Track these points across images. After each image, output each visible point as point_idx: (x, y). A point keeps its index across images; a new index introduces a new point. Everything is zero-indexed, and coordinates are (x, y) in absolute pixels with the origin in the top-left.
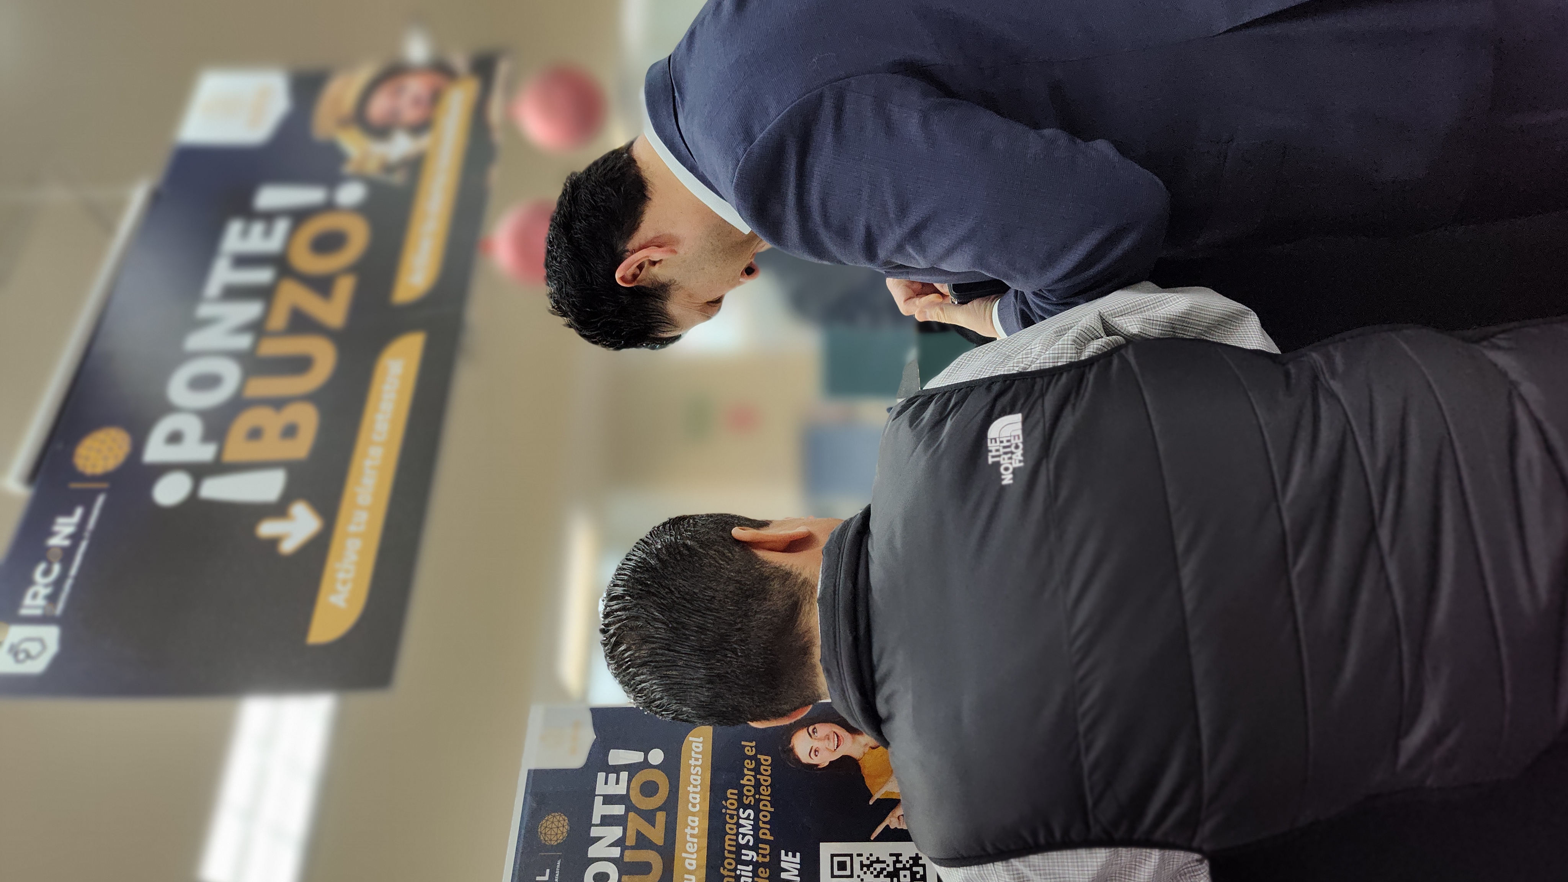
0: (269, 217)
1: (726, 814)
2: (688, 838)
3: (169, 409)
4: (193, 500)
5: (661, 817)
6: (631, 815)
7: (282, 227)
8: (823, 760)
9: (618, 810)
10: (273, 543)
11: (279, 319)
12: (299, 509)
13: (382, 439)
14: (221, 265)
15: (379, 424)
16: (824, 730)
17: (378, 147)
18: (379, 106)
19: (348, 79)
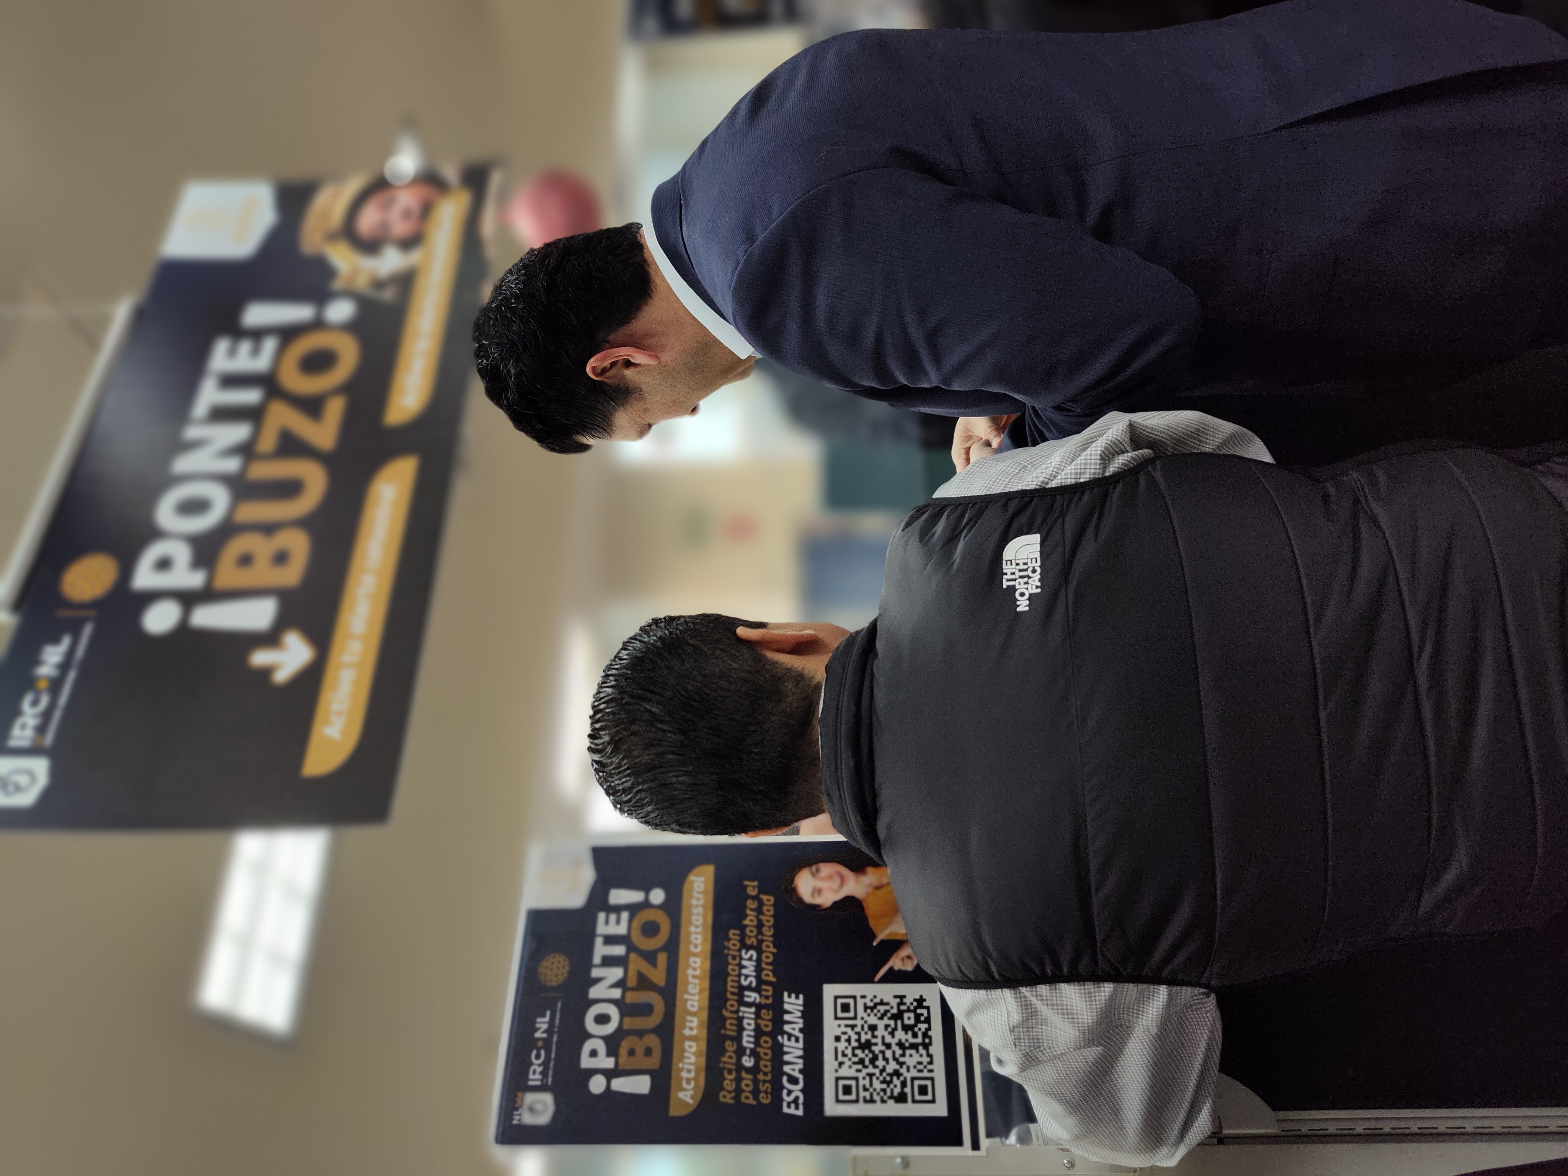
0: (257, 335)
1: (728, 955)
2: (691, 980)
3: (156, 535)
4: (183, 630)
5: (662, 958)
6: (633, 956)
7: (270, 345)
8: (827, 899)
9: (619, 950)
10: (266, 673)
11: (268, 442)
12: (291, 638)
13: (375, 566)
14: (208, 385)
15: (371, 550)
16: (826, 869)
17: (368, 262)
18: (367, 219)
19: (337, 193)
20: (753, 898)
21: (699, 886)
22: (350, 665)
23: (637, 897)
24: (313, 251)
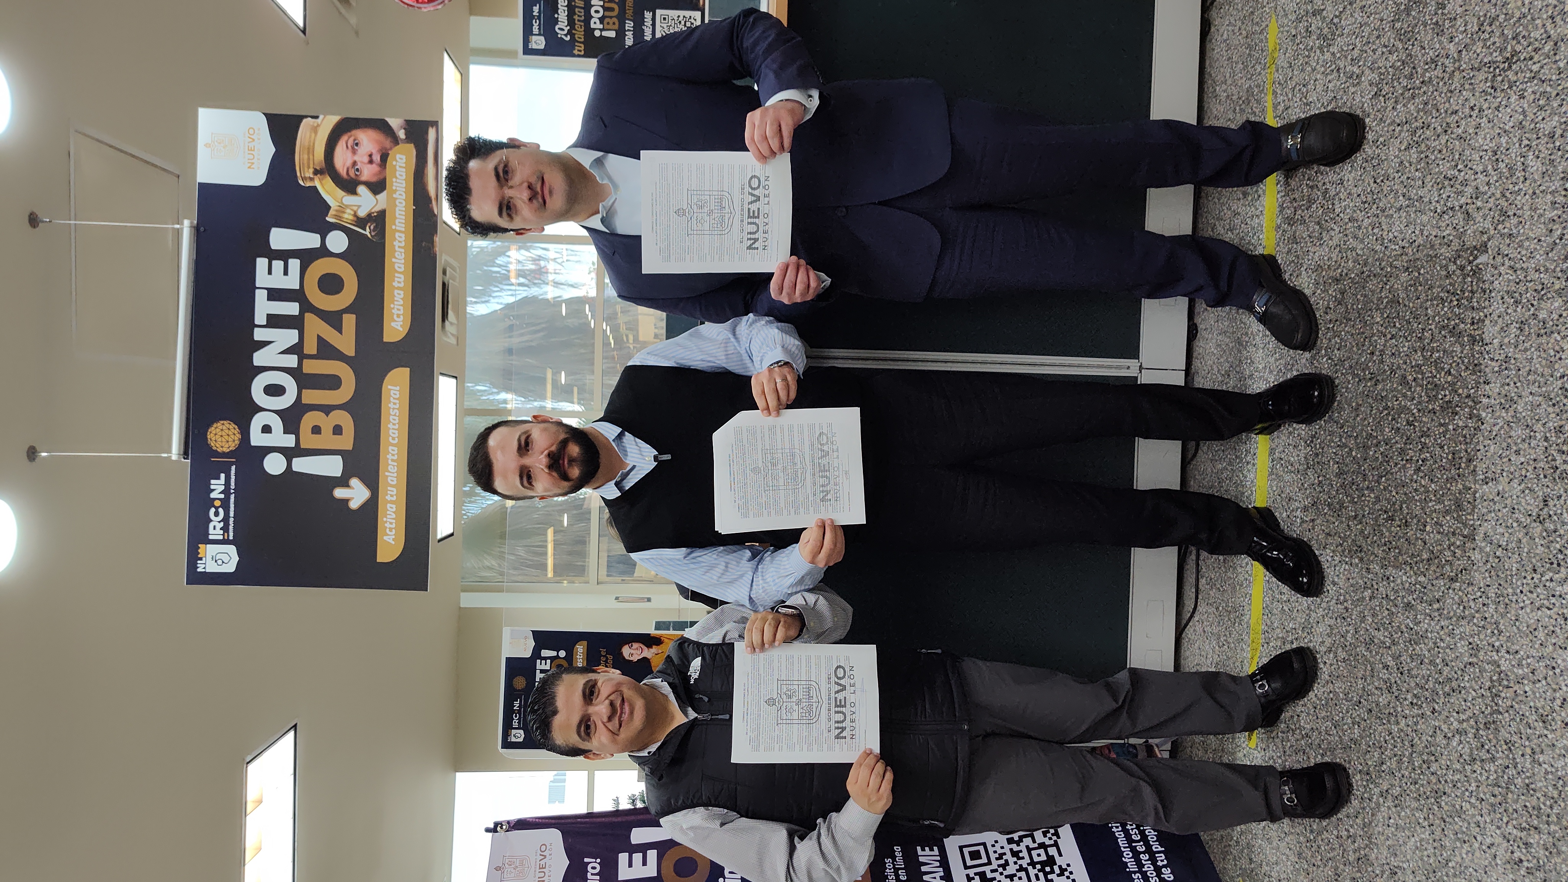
0: (283, 256)
3: (256, 409)
4: (289, 472)
7: (294, 266)
8: (635, 658)
10: (345, 502)
12: (355, 482)
13: (396, 441)
14: (261, 296)
15: (391, 431)
16: (635, 645)
17: (349, 200)
18: (342, 159)
19: (315, 129)
20: (604, 656)
21: (580, 649)
22: (391, 502)
23: (553, 653)
24: (308, 184)
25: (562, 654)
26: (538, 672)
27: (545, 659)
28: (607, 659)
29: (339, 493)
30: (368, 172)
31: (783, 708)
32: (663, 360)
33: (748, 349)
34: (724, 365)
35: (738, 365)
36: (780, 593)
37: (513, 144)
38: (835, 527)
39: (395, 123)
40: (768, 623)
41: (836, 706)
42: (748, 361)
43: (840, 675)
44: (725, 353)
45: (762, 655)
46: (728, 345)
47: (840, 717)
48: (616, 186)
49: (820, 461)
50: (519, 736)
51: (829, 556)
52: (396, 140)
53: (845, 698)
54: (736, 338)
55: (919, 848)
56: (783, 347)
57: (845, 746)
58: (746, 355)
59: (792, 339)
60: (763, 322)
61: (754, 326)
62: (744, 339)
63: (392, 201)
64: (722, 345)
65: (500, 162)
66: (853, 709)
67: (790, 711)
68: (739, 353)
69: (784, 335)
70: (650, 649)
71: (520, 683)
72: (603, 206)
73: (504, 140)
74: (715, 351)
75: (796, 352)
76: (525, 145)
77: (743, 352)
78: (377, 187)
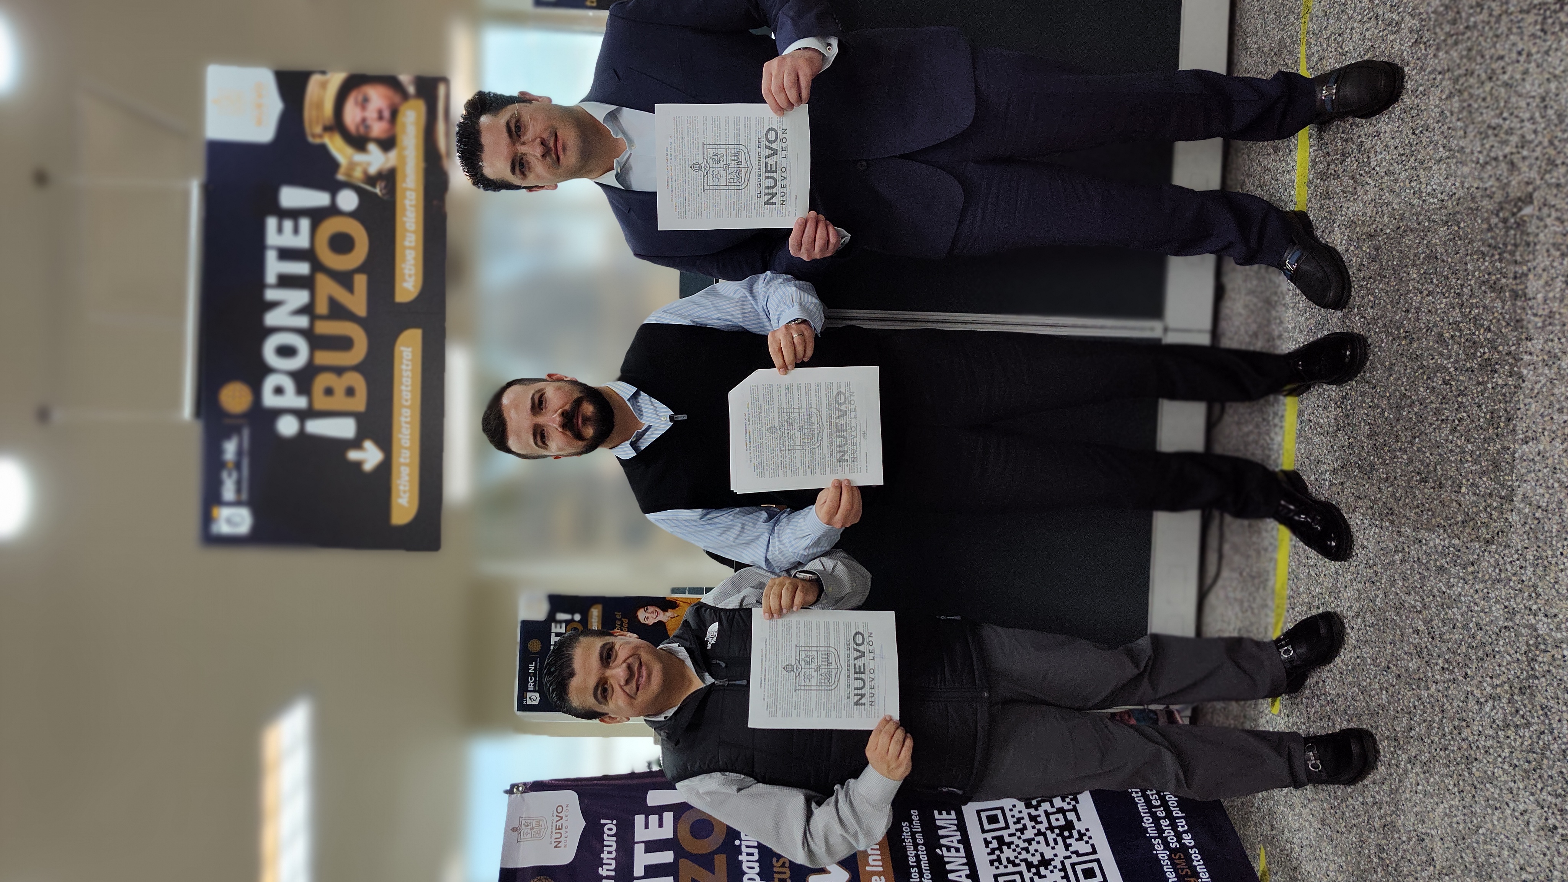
0: (293, 215)
3: (268, 370)
4: (302, 434)
7: (305, 225)
8: (651, 622)
10: (358, 465)
11: (322, 308)
12: (368, 445)
13: (408, 403)
14: (271, 257)
15: (404, 393)
16: (651, 609)
17: (359, 157)
18: (352, 115)
19: (324, 85)
20: (619, 620)
21: (595, 613)
22: (405, 465)
23: (567, 617)
24: (317, 141)
25: (577, 617)
26: (553, 635)
27: (560, 622)
28: (622, 622)
29: (353, 455)
30: (378, 129)
31: (802, 675)
32: (679, 318)
33: (765, 307)
34: (741, 324)
35: (755, 324)
36: (796, 554)
37: (524, 98)
38: (851, 488)
39: (405, 78)
40: (785, 587)
41: (856, 673)
42: (765, 320)
43: (859, 641)
44: (741, 312)
45: (780, 621)
46: (745, 303)
47: (859, 684)
48: (631, 141)
49: (837, 421)
50: (535, 698)
51: (846, 518)
52: (405, 96)
53: (864, 664)
54: (754, 297)
55: (936, 812)
56: (800, 305)
57: (864, 713)
58: (763, 313)
59: (810, 297)
60: (781, 280)
61: (771, 284)
62: (761, 297)
63: (402, 158)
64: (739, 303)
65: (511, 117)
66: (872, 676)
67: (809, 677)
68: (757, 311)
69: (802, 293)
70: (666, 613)
71: (535, 646)
72: (618, 162)
73: (515, 93)
74: (731, 309)
75: (815, 310)
76: (537, 99)
77: (760, 310)
78: (388, 144)
